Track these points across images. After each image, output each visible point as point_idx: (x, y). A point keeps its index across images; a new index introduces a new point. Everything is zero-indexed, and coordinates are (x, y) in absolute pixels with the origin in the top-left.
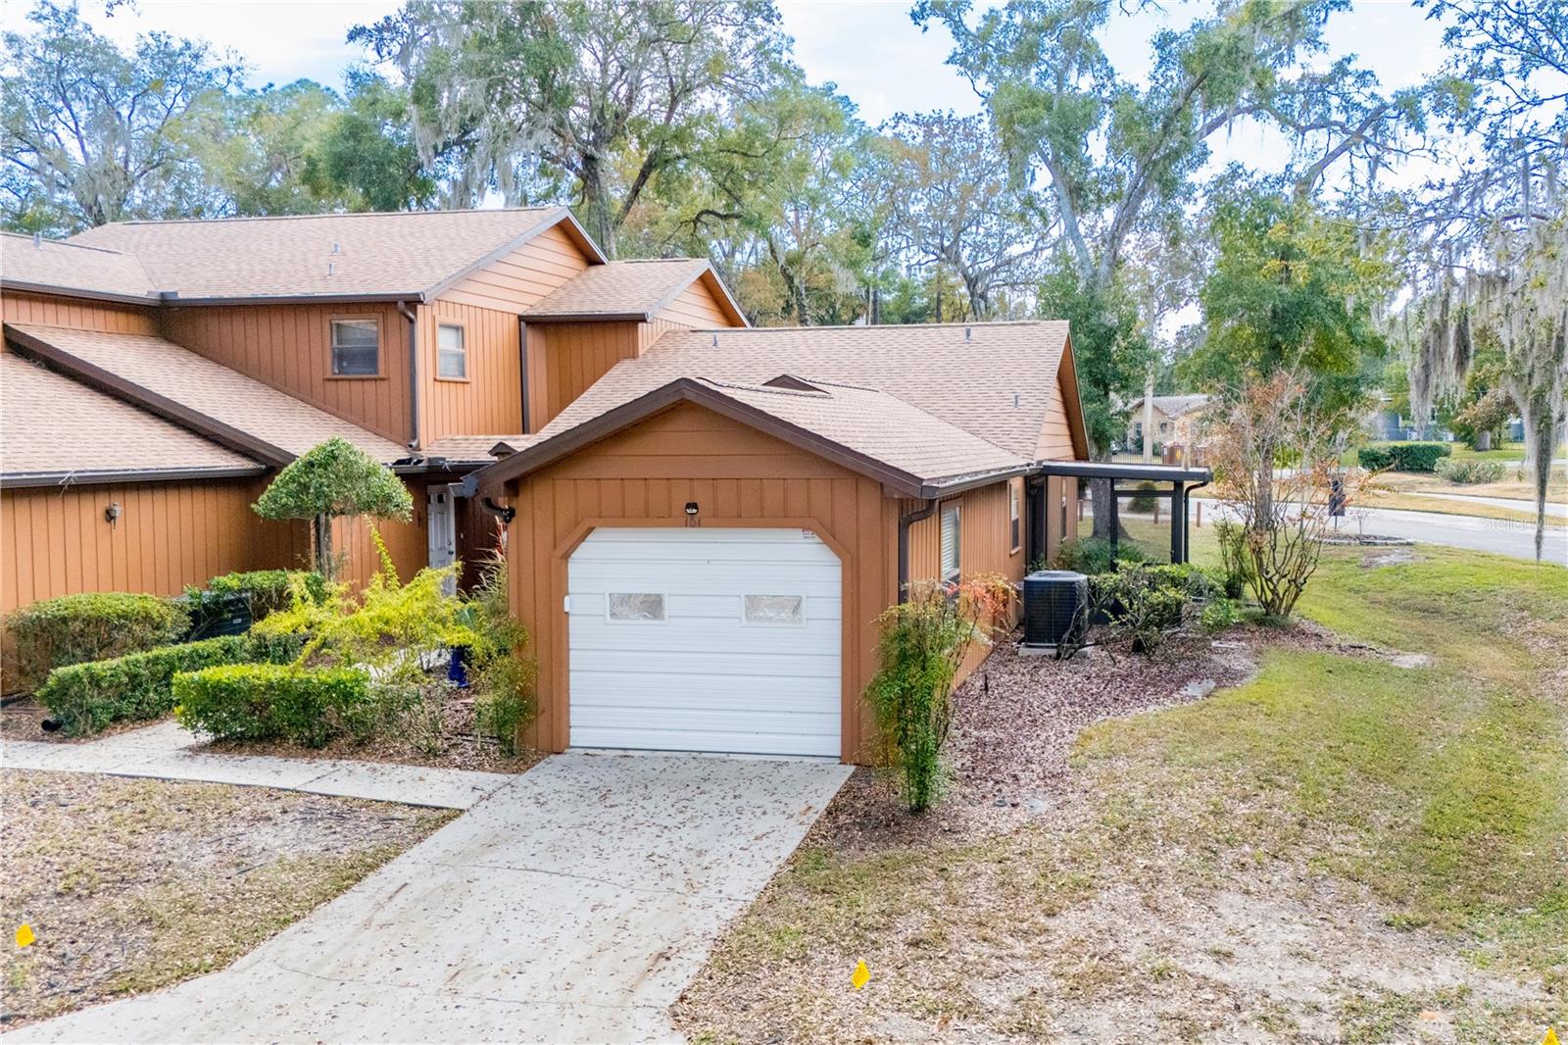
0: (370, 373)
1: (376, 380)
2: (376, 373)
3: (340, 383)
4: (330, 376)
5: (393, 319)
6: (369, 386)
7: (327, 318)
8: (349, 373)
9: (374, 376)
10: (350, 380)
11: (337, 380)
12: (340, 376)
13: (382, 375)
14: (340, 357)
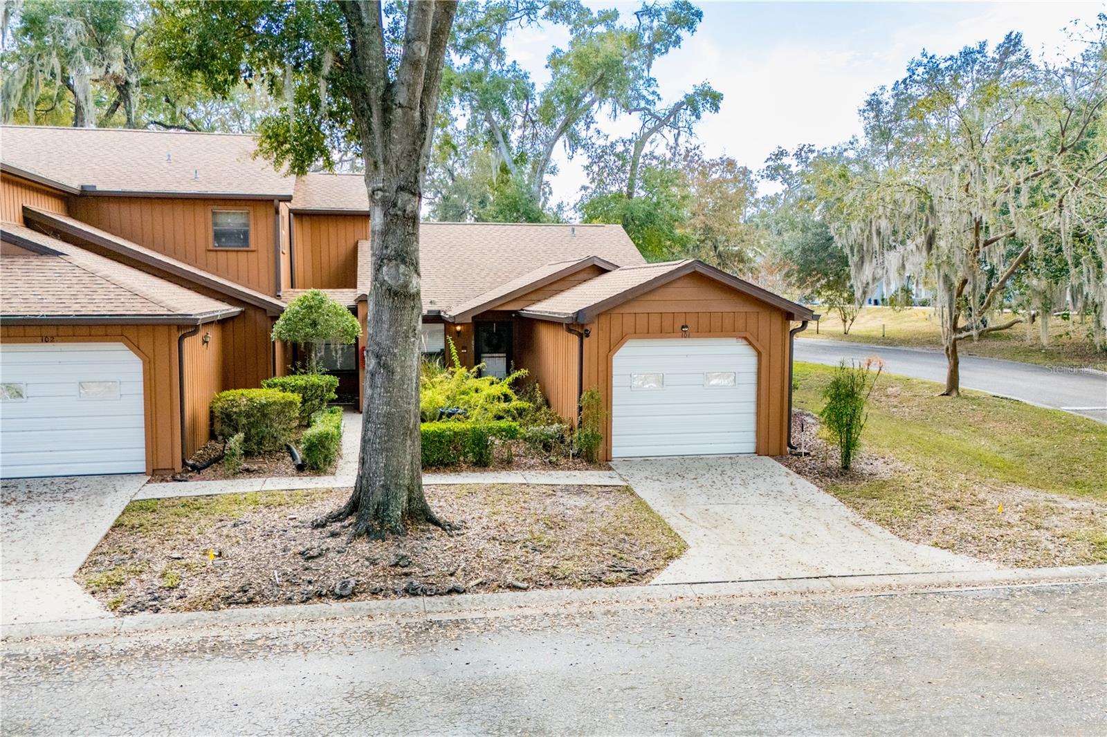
0: (243, 246)
1: (247, 251)
2: (248, 246)
3: (219, 253)
4: (211, 248)
5: (261, 211)
6: (242, 256)
7: (210, 208)
8: (226, 246)
9: (247, 249)
10: (227, 251)
11: (216, 251)
12: (219, 248)
13: (252, 247)
14: (218, 236)
